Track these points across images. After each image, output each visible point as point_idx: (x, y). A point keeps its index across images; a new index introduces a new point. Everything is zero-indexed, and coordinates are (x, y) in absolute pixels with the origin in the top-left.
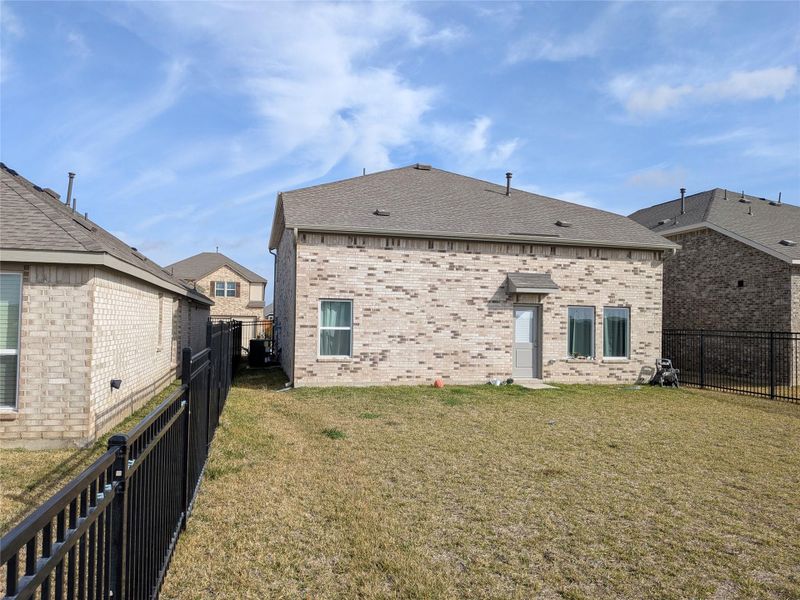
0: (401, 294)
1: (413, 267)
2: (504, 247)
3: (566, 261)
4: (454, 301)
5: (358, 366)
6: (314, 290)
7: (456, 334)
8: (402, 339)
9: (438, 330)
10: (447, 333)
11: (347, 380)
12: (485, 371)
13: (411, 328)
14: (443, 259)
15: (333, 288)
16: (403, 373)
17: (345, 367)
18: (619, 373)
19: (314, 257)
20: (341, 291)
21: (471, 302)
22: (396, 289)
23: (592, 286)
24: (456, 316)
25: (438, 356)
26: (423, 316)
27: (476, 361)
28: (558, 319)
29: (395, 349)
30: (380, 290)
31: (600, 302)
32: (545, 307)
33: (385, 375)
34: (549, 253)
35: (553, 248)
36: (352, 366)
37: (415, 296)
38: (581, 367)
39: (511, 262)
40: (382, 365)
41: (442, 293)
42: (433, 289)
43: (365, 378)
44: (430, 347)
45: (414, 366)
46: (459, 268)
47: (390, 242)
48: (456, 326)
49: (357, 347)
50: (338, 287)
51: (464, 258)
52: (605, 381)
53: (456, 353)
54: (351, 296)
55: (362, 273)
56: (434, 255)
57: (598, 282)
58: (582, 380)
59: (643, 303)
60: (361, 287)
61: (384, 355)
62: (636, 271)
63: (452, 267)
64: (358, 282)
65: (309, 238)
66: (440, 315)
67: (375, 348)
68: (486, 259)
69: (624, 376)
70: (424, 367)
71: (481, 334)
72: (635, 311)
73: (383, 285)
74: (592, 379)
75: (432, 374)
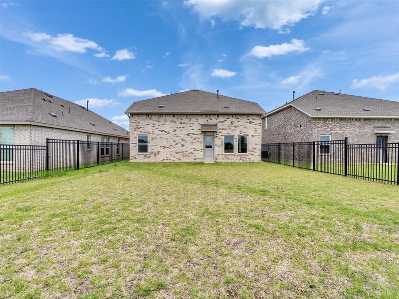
0: (164, 133)
1: (168, 124)
2: (200, 116)
3: (223, 120)
4: (182, 134)
5: (150, 156)
6: (136, 132)
7: (183, 146)
8: (165, 147)
9: (177, 144)
10: (180, 145)
11: (147, 160)
12: (194, 158)
13: (167, 144)
14: (178, 120)
15: (141, 131)
16: (165, 158)
17: (146, 156)
18: (244, 159)
19: (136, 122)
21: (188, 135)
22: (162, 131)
23: (233, 128)
24: (183, 140)
25: (177, 153)
26: (172, 140)
27: (189, 155)
28: (220, 140)
29: (162, 150)
30: (157, 132)
31: (236, 134)
32: (215, 136)
33: (159, 159)
34: (217, 117)
35: (218, 115)
36: (148, 156)
37: (169, 133)
38: (230, 157)
39: (203, 120)
40: (157, 156)
41: (178, 131)
42: (175, 131)
43: (152, 160)
44: (174, 150)
45: (169, 156)
46: (184, 123)
47: (160, 115)
48: (183, 143)
49: (149, 150)
50: (143, 131)
51: (185, 120)
52: (238, 161)
53: (183, 152)
54: (147, 134)
55: (151, 126)
56: (175, 119)
57: (235, 127)
58: (229, 161)
59: (253, 134)
60: (150, 131)
61: (158, 152)
62: (250, 122)
63: (181, 123)
64: (149, 129)
66: (178, 140)
67: (156, 150)
68: (193, 119)
69: (246, 160)
70: (172, 156)
71: (192, 145)
72: (250, 137)
73: (158, 130)
74: (233, 161)
75: (175, 159)
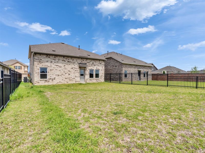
1: (60, 61)
2: (78, 59)
3: (89, 61)
4: (69, 68)
5: (49, 81)
6: (38, 65)
7: (69, 74)
8: (58, 75)
9: (66, 74)
10: (67, 74)
11: (47, 84)
12: (75, 81)
13: (60, 73)
15: (43, 65)
16: (59, 82)
17: (46, 81)
18: (98, 81)
19: (38, 59)
20: (45, 66)
21: (72, 68)
22: (57, 66)
23: (93, 66)
24: (69, 71)
25: (66, 78)
26: (63, 71)
27: (73, 79)
28: (88, 72)
29: (57, 77)
31: (95, 69)
32: (86, 69)
33: (55, 82)
34: (86, 60)
35: (87, 59)
37: (61, 67)
38: (92, 80)
39: (79, 61)
40: (54, 80)
42: (65, 66)
43: (51, 83)
44: (64, 77)
45: (61, 80)
46: (70, 62)
47: (55, 56)
48: (69, 73)
49: (48, 77)
50: (44, 65)
51: (70, 60)
52: (96, 82)
53: (69, 78)
54: (47, 67)
55: (49, 62)
56: (65, 59)
58: (92, 82)
59: (102, 69)
60: (49, 65)
61: (54, 79)
62: (100, 64)
63: (68, 62)
65: (37, 55)
66: (66, 71)
67: (53, 77)
68: (75, 60)
69: (99, 81)
70: (63, 81)
71: (74, 74)
72: (100, 70)
73: (54, 65)
74: (93, 82)
75: (65, 82)
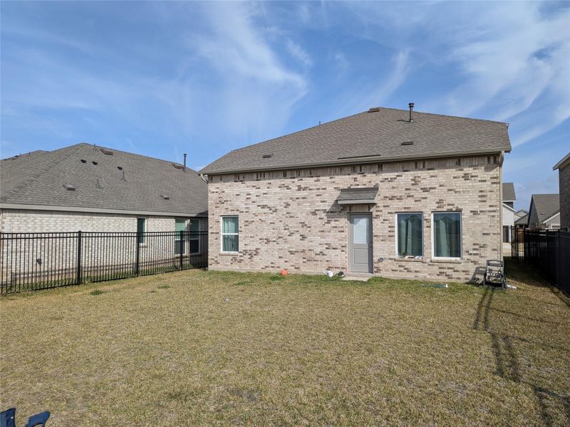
0: (266, 210)
1: (273, 191)
3: (393, 175)
4: (302, 213)
5: (242, 258)
6: (218, 210)
7: (303, 237)
8: (268, 241)
9: (291, 234)
10: (297, 236)
11: (236, 267)
12: (325, 264)
13: (273, 233)
14: (292, 183)
15: (227, 209)
16: (269, 264)
17: (234, 259)
18: (449, 272)
19: (217, 190)
20: (232, 210)
21: (314, 213)
22: (264, 207)
23: (418, 194)
24: (303, 224)
25: (292, 253)
26: (281, 225)
27: (318, 258)
28: (387, 224)
29: (264, 248)
30: (254, 209)
31: (428, 209)
32: (374, 214)
33: (258, 265)
35: (380, 165)
36: (238, 258)
37: (276, 211)
38: (411, 266)
39: (345, 180)
40: (255, 258)
41: (293, 208)
42: (287, 205)
43: (244, 268)
44: (287, 246)
45: (276, 259)
46: (305, 189)
47: (259, 175)
48: (303, 231)
49: (241, 246)
50: (230, 208)
51: (308, 181)
52: (435, 278)
53: (304, 251)
54: (236, 213)
55: (243, 197)
56: (287, 181)
57: (425, 190)
58: (411, 276)
59: (476, 207)
60: (242, 207)
61: (257, 251)
62: (466, 177)
63: (300, 188)
64: (240, 204)
65: (214, 178)
66: (292, 224)
67: (252, 247)
68: (325, 180)
69: (455, 275)
70: (282, 261)
71: (322, 237)
72: (466, 216)
73: (256, 204)
74: (421, 276)
75: (288, 266)
